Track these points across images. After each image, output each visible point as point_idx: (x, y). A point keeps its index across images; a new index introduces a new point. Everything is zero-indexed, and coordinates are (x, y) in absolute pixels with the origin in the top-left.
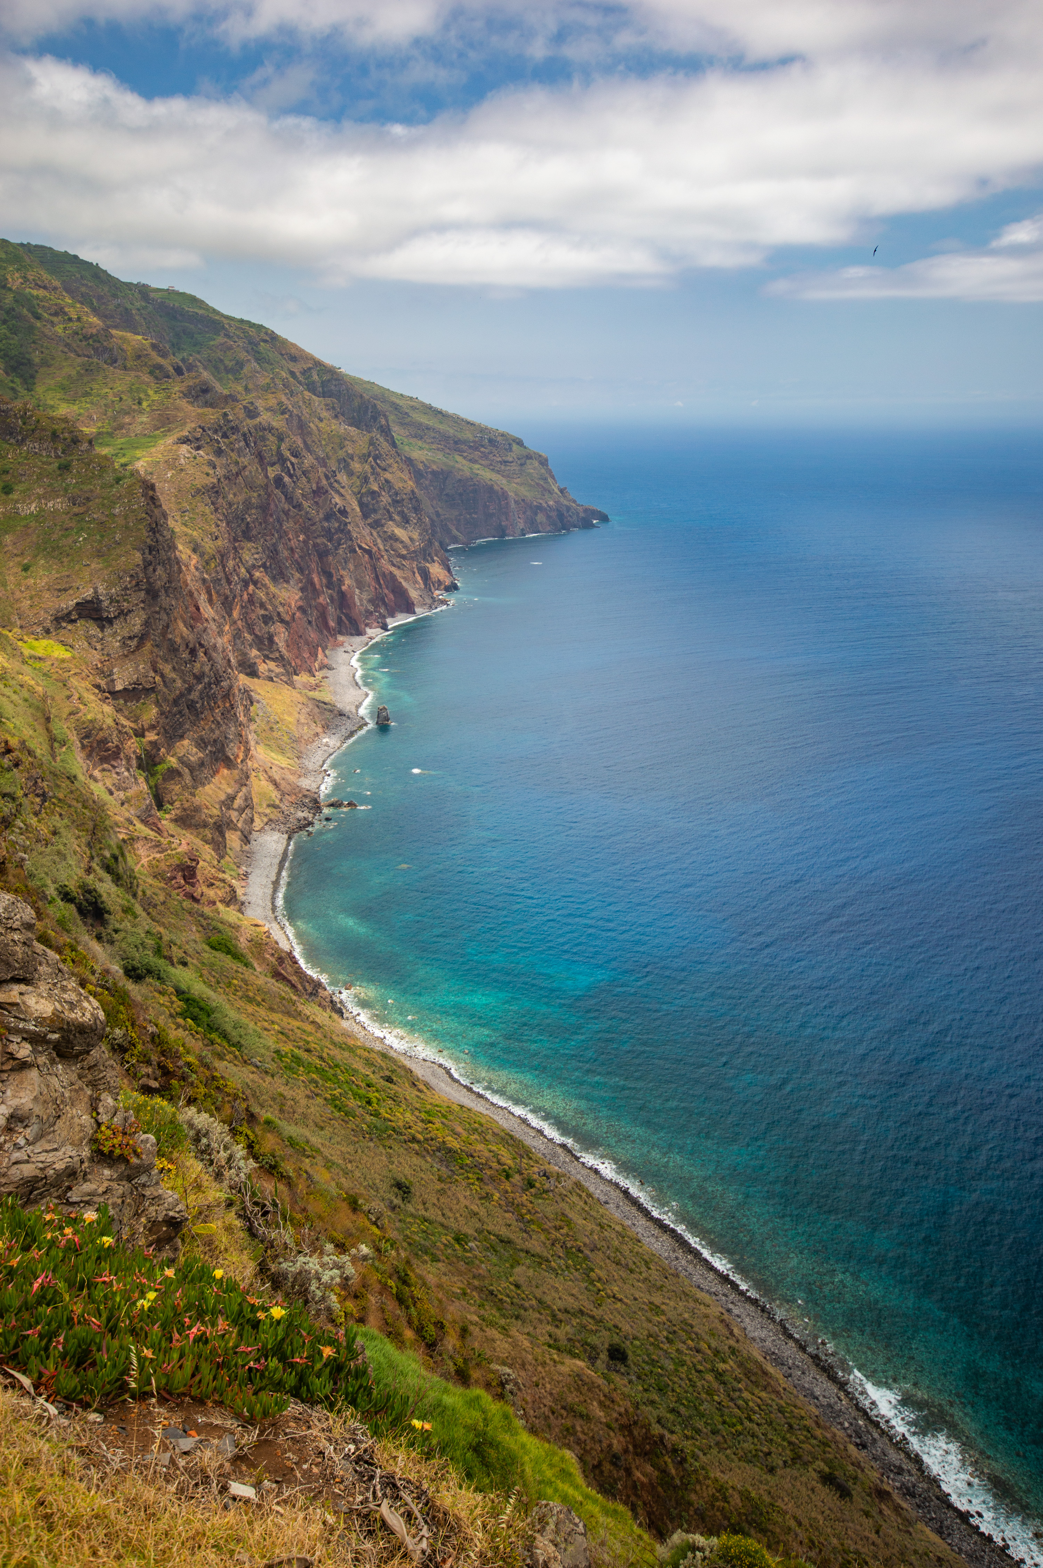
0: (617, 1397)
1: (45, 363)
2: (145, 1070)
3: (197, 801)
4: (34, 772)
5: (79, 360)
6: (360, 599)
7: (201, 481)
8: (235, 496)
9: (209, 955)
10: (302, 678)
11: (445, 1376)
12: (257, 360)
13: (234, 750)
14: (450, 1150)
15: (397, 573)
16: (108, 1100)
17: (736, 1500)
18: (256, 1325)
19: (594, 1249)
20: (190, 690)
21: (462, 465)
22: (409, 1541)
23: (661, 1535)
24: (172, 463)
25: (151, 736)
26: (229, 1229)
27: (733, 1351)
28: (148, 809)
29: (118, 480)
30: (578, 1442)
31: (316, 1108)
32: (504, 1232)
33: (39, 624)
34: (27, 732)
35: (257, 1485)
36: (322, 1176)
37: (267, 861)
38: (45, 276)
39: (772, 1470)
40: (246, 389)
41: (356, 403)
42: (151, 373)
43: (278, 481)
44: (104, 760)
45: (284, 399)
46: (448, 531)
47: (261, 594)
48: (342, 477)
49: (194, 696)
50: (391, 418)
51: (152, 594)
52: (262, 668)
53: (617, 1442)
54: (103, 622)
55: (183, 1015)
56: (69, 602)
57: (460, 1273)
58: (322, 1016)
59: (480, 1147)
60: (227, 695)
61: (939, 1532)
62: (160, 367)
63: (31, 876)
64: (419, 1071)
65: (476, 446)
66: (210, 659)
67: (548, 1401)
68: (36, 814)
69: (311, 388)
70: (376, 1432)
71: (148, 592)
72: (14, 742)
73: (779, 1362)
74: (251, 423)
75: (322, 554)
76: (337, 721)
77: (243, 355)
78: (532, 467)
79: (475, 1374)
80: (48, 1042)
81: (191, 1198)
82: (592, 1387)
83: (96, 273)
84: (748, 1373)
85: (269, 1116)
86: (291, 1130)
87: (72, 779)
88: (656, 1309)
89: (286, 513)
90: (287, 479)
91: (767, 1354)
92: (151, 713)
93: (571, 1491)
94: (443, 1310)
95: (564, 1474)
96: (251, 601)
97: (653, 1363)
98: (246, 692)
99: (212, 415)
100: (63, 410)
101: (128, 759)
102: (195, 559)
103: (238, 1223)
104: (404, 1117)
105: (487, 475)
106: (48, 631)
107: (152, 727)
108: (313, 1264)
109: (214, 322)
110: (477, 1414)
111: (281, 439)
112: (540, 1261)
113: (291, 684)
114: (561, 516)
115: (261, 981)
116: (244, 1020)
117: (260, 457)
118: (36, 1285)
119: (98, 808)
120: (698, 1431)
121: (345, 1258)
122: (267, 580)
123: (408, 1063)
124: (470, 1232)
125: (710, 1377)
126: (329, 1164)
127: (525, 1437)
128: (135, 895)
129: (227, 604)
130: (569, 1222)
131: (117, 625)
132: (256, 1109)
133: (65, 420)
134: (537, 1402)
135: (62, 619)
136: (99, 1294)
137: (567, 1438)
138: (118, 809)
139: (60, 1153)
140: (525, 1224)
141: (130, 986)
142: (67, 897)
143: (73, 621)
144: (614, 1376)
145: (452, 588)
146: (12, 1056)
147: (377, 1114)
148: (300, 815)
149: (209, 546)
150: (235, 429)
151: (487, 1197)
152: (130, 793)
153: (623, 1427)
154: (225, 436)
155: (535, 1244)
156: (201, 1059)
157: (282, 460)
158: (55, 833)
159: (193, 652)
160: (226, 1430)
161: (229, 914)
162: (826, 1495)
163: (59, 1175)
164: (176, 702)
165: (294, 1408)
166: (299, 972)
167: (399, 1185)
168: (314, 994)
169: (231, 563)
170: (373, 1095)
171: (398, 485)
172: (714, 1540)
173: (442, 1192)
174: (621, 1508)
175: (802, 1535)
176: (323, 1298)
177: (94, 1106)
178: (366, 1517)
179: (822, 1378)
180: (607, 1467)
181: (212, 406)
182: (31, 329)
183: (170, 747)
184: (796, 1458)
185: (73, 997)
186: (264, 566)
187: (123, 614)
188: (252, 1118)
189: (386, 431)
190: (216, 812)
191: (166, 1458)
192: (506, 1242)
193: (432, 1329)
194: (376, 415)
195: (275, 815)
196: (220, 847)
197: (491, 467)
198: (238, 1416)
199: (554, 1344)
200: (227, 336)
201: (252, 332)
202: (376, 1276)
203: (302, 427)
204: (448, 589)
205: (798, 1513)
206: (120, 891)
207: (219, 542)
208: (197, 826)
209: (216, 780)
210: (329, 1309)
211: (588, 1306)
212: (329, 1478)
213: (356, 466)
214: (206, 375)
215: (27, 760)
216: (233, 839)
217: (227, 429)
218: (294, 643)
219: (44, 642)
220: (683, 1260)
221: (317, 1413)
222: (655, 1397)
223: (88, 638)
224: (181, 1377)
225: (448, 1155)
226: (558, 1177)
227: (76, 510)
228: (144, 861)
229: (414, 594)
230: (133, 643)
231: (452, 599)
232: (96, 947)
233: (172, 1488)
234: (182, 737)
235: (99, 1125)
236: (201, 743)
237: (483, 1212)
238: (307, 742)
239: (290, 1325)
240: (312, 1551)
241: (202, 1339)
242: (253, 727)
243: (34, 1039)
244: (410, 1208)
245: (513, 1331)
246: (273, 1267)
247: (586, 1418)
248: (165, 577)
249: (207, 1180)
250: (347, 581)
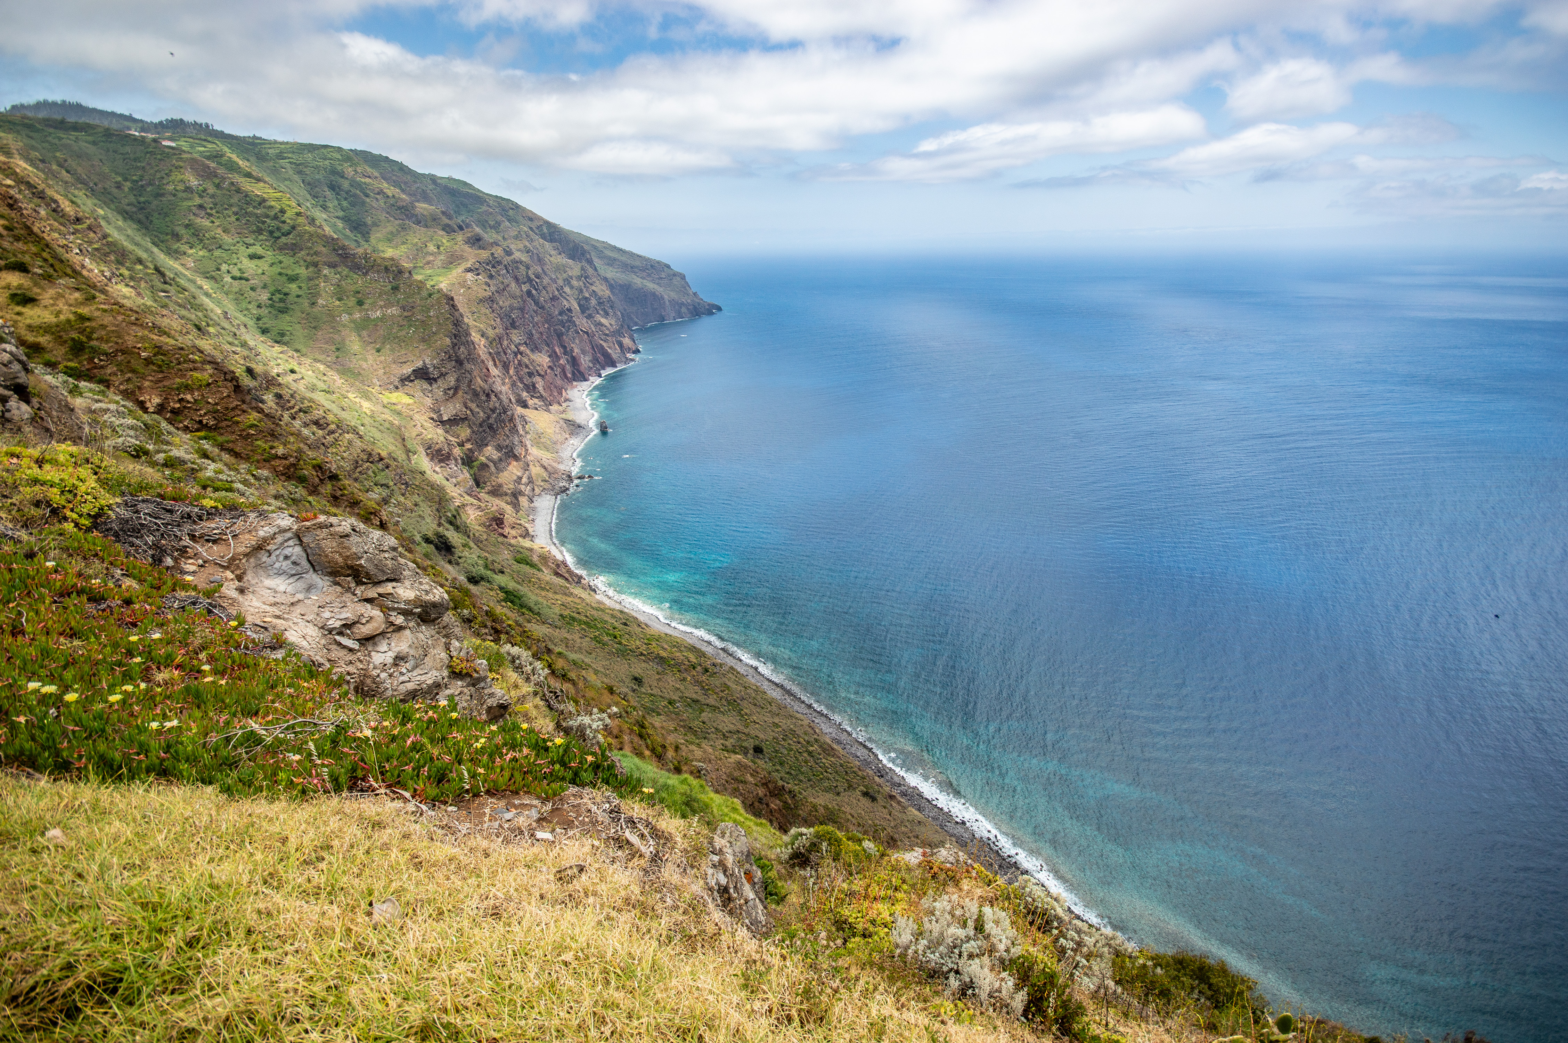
0: (759, 770)
1: (375, 224)
2: (484, 631)
3: (500, 481)
4: (398, 471)
5: (397, 222)
6: (585, 361)
7: (482, 294)
8: (504, 302)
9: (516, 566)
10: (554, 408)
11: (669, 770)
12: (509, 220)
13: (519, 451)
14: (662, 658)
15: (604, 344)
16: (456, 644)
17: (822, 810)
18: (547, 749)
19: (743, 699)
20: (488, 418)
21: (637, 281)
22: (643, 849)
23: (786, 832)
24: (463, 284)
25: (468, 446)
26: (536, 707)
27: (816, 740)
28: (471, 488)
29: (430, 295)
30: (741, 794)
31: (586, 643)
32: (694, 696)
33: (391, 383)
34: (392, 448)
35: (553, 831)
36: (592, 677)
37: (545, 512)
38: (369, 169)
39: (838, 794)
40: (504, 238)
41: (571, 245)
42: (443, 229)
43: (529, 293)
44: (441, 461)
45: (527, 244)
46: (632, 319)
47: (526, 360)
48: (567, 289)
49: (492, 421)
50: (593, 254)
51: (459, 362)
52: (531, 402)
53: (761, 792)
54: (431, 380)
55: (505, 600)
56: (408, 370)
57: (673, 720)
58: (584, 595)
59: (678, 654)
60: (511, 420)
61: (919, 810)
62: (448, 226)
63: (404, 530)
64: (641, 618)
65: (643, 270)
66: (499, 399)
67: (724, 777)
68: (403, 495)
69: (543, 237)
70: (622, 797)
71: (456, 361)
72: (384, 454)
73: (839, 742)
74: (509, 258)
75: (560, 335)
76: (578, 430)
77: (499, 218)
78: (676, 281)
79: (684, 768)
80: (414, 614)
81: (513, 693)
82: (746, 767)
83: (402, 168)
84: (824, 750)
85: (560, 650)
86: (573, 656)
87: (423, 473)
88: (776, 725)
89: (535, 312)
90: (534, 292)
91: (833, 739)
92: (465, 432)
93: (738, 817)
94: (665, 739)
95: (734, 810)
96: (520, 364)
97: (776, 752)
98: (522, 417)
99: (485, 254)
100: (389, 253)
101: (456, 460)
102: (483, 341)
103: (542, 703)
104: (635, 643)
105: (651, 286)
106: (397, 388)
107: (468, 440)
108: (586, 720)
109: (479, 197)
110: (686, 787)
111: (528, 268)
112: (714, 708)
113: (548, 411)
114: (695, 307)
115: (548, 578)
116: (540, 600)
117: (516, 279)
118: (409, 742)
119: (441, 489)
120: (801, 781)
121: (605, 715)
122: (528, 352)
123: (635, 614)
124: (677, 698)
125: (805, 755)
126: (596, 672)
127: (712, 795)
128: (469, 537)
129: (506, 367)
130: (728, 688)
131: (440, 382)
132: (551, 647)
133: (392, 259)
134: (719, 778)
135: (405, 380)
136: (450, 744)
137: (735, 793)
138: (453, 488)
139: (429, 675)
140: (706, 691)
141: (471, 587)
142: (427, 540)
143: (412, 381)
144: (758, 761)
145: (637, 351)
146: (392, 624)
147: (620, 643)
148: (561, 484)
149: (491, 333)
150: (500, 263)
151: (684, 679)
152: (459, 479)
153: (763, 784)
154: (493, 267)
155: (711, 701)
156: (516, 622)
157: (530, 280)
158: (416, 505)
159: (488, 395)
160: (532, 806)
161: (526, 543)
162: (865, 802)
163: (429, 687)
164: (481, 425)
165: (573, 789)
166: (569, 571)
167: (636, 679)
168: (579, 582)
169: (505, 343)
170: (617, 633)
171: (600, 293)
172: (812, 830)
173: (659, 680)
174: (764, 821)
175: (854, 821)
176: (594, 737)
177: (447, 647)
178: (617, 840)
179: (861, 748)
180: (756, 804)
181: (484, 249)
182: (363, 203)
183: (480, 451)
184: (850, 787)
185: (427, 587)
186: (525, 343)
187: (443, 375)
188: (549, 651)
189: (590, 262)
190: (512, 486)
191: (496, 824)
192: (696, 701)
193: (660, 749)
194: (584, 253)
195: (547, 486)
196: (516, 506)
197: (653, 281)
198: (539, 797)
199: (725, 749)
200: (488, 206)
201: (504, 203)
202: (625, 727)
203: (540, 261)
204: (634, 352)
205: (853, 812)
206: (460, 535)
207: (497, 331)
208: (501, 495)
209: (510, 468)
210: (598, 743)
211: (741, 728)
212: (594, 823)
213: (575, 283)
214: (478, 230)
215: (393, 464)
216: (523, 501)
217: (494, 262)
218: (547, 388)
219: (395, 394)
220: (789, 700)
221: (588, 790)
222: (778, 767)
223: (423, 391)
224: (502, 781)
225: (662, 660)
226: (721, 665)
227: (406, 314)
228: (472, 517)
229: (614, 356)
230: (451, 392)
231: (637, 357)
232: (449, 567)
233: (500, 839)
234: (487, 445)
235: (452, 657)
236: (499, 448)
237: (682, 688)
238: (562, 443)
239: (567, 748)
240: (585, 860)
241: (515, 759)
242: (529, 437)
243: (405, 613)
244: (643, 690)
245: (703, 745)
246: (564, 724)
247: (745, 782)
248: (466, 352)
249: (520, 682)
250: (576, 350)
